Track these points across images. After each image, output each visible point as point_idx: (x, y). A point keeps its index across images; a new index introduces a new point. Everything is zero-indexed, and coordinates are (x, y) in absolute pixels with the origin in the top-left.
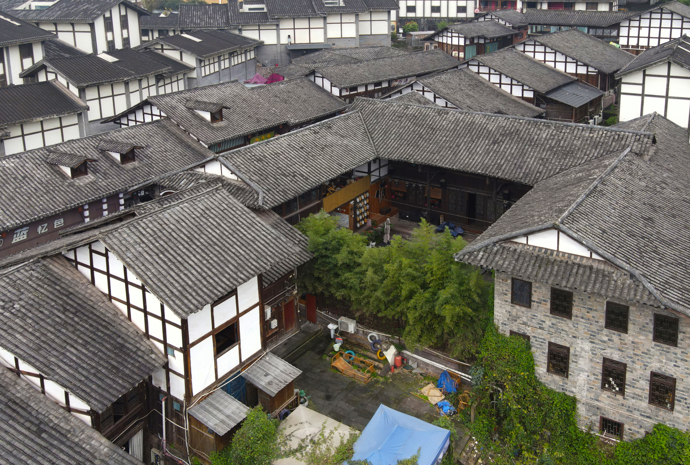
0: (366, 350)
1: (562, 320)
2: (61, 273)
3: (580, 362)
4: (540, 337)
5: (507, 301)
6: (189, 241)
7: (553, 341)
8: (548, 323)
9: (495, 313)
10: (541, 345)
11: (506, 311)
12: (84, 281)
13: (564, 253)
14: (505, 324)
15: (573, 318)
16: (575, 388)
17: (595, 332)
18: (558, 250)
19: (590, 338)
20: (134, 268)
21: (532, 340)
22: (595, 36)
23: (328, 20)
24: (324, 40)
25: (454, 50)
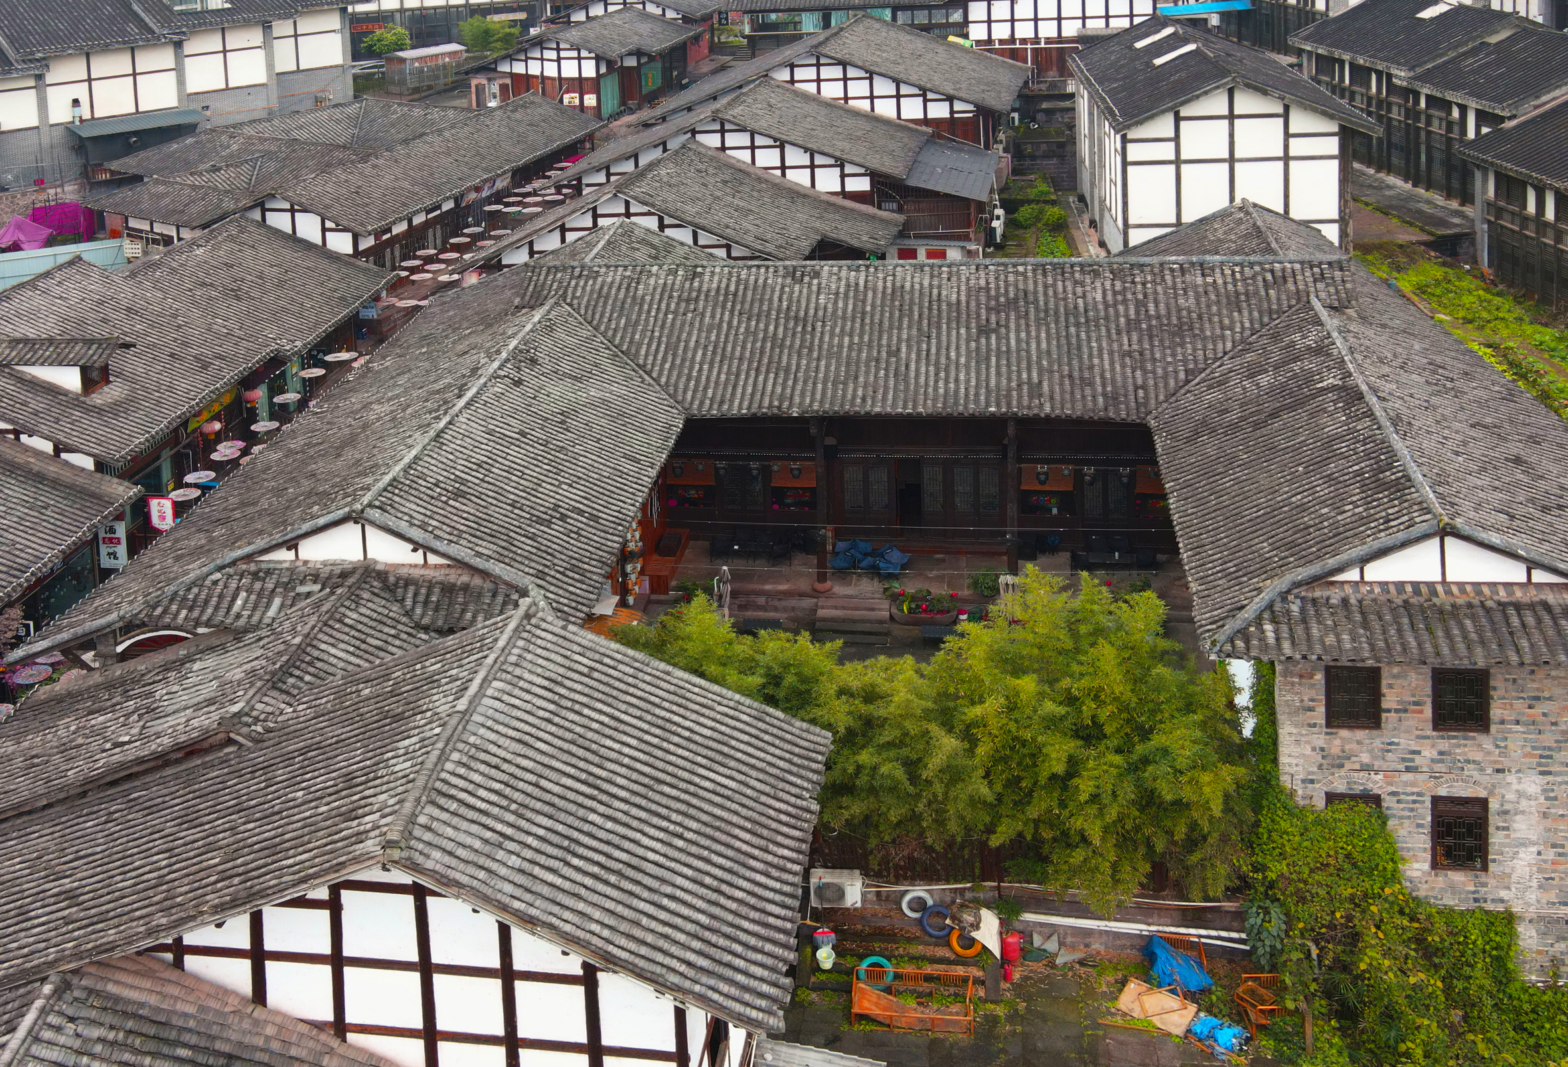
0: (909, 940)
1: (1465, 738)
2: (153, 1000)
3: (1516, 826)
4: (1409, 789)
5: (1315, 725)
6: (596, 792)
7: (1443, 792)
8: (1429, 753)
9: (1283, 760)
10: (1412, 810)
11: (1314, 749)
12: (233, 1002)
13: (1461, 585)
14: (1312, 782)
15: (1493, 728)
16: (1508, 888)
17: (1550, 749)
18: (1444, 582)
19: (1539, 765)
20: (551, 926)
21: (1388, 802)
22: (912, 25)
23: (188, 48)
24: (180, 100)
25: (567, 92)
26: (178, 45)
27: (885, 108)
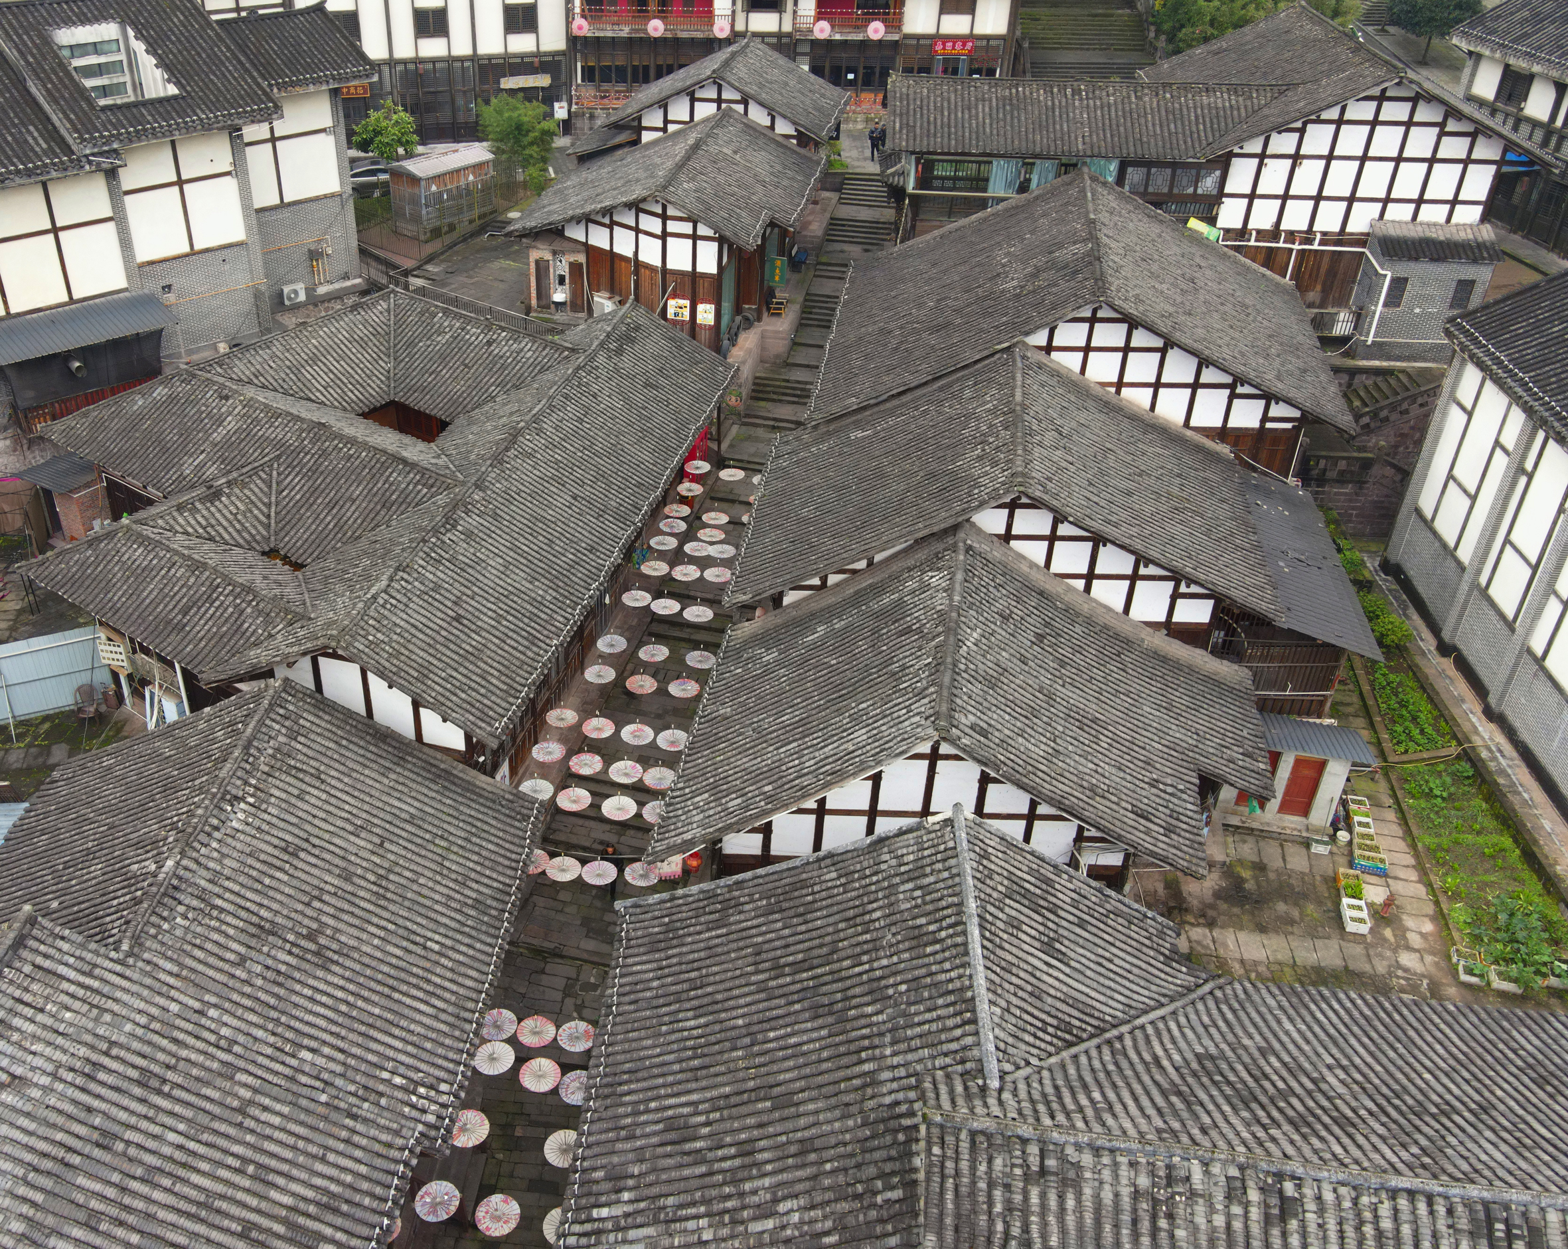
22: (1144, 195)
23: (128, 179)
24: (129, 277)
25: (674, 295)
26: (111, 174)
27: (1171, 407)
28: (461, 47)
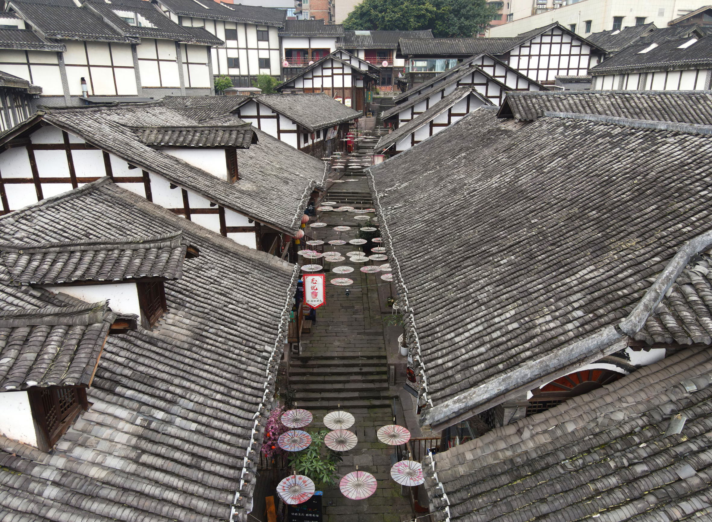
23: (140, 54)
24: (138, 91)
25: (336, 97)
26: (134, 49)
28: (244, 72)
